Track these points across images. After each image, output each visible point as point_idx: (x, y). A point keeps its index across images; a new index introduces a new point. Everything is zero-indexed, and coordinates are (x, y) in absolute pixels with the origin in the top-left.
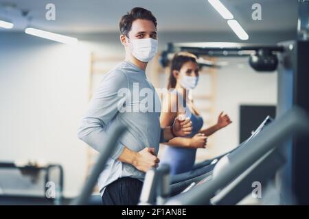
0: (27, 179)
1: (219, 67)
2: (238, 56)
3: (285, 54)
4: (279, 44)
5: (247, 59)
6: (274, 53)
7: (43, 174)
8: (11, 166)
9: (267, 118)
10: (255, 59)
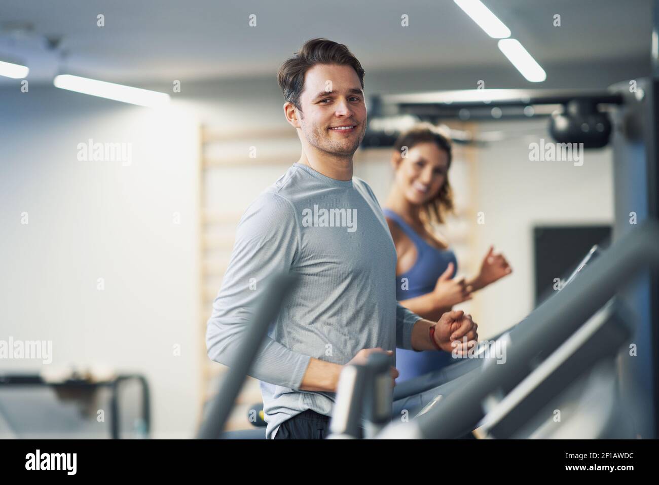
0: (71, 409)
1: (482, 144)
2: (524, 118)
3: (626, 110)
4: (614, 89)
5: (544, 125)
6: (603, 108)
7: (104, 396)
8: (33, 381)
9: (593, 250)
10: (562, 123)
